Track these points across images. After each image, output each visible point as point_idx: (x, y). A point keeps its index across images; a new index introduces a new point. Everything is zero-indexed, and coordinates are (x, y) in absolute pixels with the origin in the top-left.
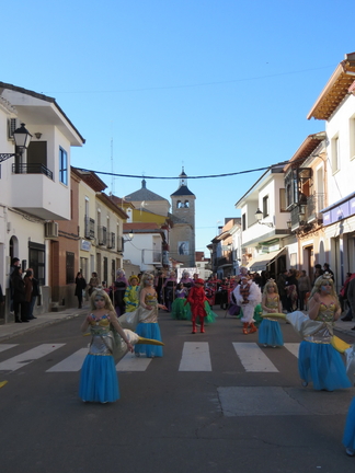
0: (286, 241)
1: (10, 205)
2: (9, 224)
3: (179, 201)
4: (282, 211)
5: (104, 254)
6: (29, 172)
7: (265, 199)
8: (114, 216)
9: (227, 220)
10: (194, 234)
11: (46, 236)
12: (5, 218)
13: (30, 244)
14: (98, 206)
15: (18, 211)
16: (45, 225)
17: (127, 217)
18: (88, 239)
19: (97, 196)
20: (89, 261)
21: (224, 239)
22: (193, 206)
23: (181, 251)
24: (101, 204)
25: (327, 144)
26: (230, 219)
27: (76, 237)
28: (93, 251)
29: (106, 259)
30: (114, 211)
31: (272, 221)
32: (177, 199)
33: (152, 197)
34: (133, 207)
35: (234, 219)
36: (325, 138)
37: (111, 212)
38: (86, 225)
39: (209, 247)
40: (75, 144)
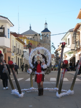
0: (75, 52)
4: (73, 43)
5: (18, 57)
7: (69, 39)
8: (21, 44)
14: (16, 42)
16: (3, 49)
17: (25, 44)
18: (14, 52)
19: (16, 39)
20: (14, 59)
24: (17, 41)
27: (10, 52)
28: (15, 56)
29: (19, 58)
30: (21, 42)
31: (70, 46)
33: (34, 33)
34: (27, 38)
37: (20, 43)
38: (13, 48)
39: (55, 53)
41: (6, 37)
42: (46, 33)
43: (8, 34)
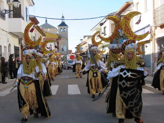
1: (8, 31)
2: (8, 39)
3: (61, 29)
6: (14, 17)
7: (105, 28)
9: (85, 37)
10: (68, 43)
11: (19, 44)
12: (7, 36)
13: (15, 47)
14: (35, 31)
15: (11, 33)
16: (19, 39)
19: (35, 27)
21: (84, 44)
22: (67, 30)
23: (63, 50)
25: (133, 6)
26: (86, 36)
32: (60, 27)
33: (51, 27)
35: (88, 36)
36: (132, 3)
37: (39, 33)
38: (32, 39)
39: (76, 48)
40: (30, 5)
41: (23, 19)
42: (63, 27)
43: (27, 16)
